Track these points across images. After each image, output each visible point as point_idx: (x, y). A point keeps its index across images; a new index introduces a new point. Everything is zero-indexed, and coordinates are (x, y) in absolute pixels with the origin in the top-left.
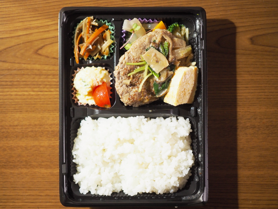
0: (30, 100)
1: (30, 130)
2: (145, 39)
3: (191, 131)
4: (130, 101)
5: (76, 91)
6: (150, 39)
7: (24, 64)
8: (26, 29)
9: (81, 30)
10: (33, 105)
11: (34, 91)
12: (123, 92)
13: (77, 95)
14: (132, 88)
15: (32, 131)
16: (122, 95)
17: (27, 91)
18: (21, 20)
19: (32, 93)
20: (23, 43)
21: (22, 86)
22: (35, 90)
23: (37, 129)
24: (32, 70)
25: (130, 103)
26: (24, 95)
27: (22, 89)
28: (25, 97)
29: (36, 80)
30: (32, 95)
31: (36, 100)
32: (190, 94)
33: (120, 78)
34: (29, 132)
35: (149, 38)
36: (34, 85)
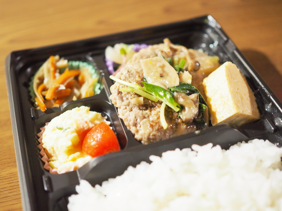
4: (154, 130)
9: (42, 80)
12: (136, 117)
13: (52, 163)
14: (151, 111)
16: (135, 125)
25: (154, 133)
33: (124, 98)
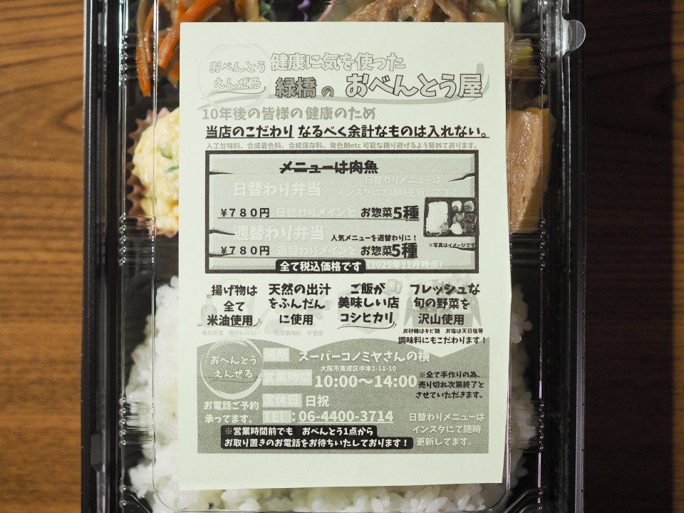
0: (37, 280)
1: (33, 376)
2: (375, 12)
3: (529, 326)
5: (143, 188)
6: (395, 12)
7: (20, 158)
8: (28, 44)
10: (46, 297)
11: (49, 250)
13: (144, 204)
15: (40, 382)
17: (25, 249)
18: (12, 14)
19: (44, 256)
20: (17, 90)
21: (11, 232)
22: (55, 244)
23: (56, 376)
24: (45, 178)
26: (17, 262)
27: (10, 243)
28: (19, 269)
29: (57, 211)
30: (45, 263)
31: (54, 280)
32: (526, 203)
34: (32, 383)
35: (390, 8)
36: (51, 228)
